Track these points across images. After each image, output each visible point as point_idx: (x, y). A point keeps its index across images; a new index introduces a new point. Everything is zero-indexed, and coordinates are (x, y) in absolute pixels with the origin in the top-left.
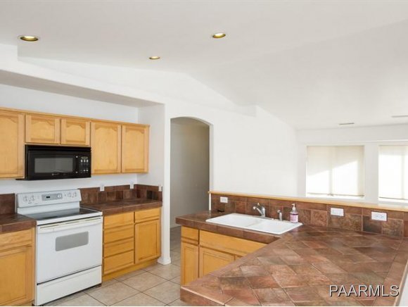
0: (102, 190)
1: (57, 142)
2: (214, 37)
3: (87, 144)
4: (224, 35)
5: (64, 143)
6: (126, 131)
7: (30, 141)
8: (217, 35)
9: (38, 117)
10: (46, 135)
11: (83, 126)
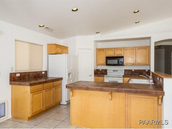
0: (133, 70)
1: (113, 56)
2: (135, 12)
3: (123, 55)
4: (138, 11)
5: (116, 56)
6: (138, 50)
7: (107, 56)
8: (136, 11)
9: (109, 49)
10: (111, 54)
11: (122, 50)
